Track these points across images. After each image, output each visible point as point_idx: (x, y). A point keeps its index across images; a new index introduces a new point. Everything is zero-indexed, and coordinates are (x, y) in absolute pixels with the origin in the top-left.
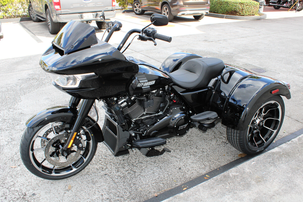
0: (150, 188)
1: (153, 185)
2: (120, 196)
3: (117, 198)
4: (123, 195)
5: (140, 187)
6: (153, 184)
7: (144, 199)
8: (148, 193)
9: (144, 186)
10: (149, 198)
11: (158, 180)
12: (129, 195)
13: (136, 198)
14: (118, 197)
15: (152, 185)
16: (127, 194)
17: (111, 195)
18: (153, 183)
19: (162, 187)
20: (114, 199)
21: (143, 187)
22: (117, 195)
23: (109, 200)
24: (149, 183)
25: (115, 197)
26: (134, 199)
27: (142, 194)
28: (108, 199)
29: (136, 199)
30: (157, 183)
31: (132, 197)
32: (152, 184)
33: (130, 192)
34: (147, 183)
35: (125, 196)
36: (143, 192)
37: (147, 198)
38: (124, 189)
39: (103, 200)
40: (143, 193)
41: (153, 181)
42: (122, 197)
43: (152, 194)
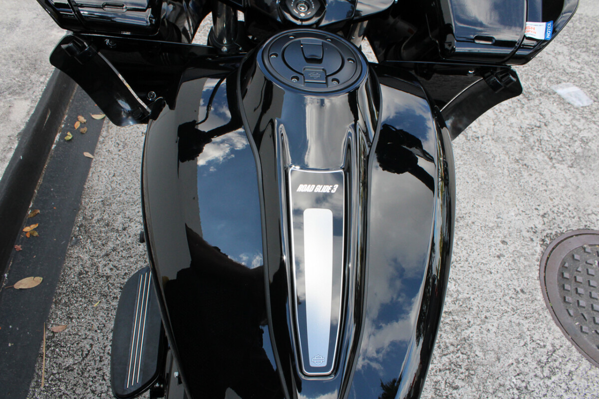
0: (84, 328)
1: (85, 342)
2: (114, 253)
3: (111, 245)
4: (110, 261)
5: (105, 306)
6: (91, 342)
7: (60, 293)
8: (71, 314)
9: (99, 318)
10: (53, 306)
11: (93, 363)
12: (100, 271)
13: (80, 279)
14: (114, 250)
15: (86, 338)
16: (106, 268)
17: (131, 238)
18: (91, 345)
19: (60, 360)
20: (114, 238)
21: (102, 314)
22: (122, 249)
23: (120, 229)
24: (100, 335)
25: (118, 242)
26: (80, 273)
27: (80, 299)
28: (124, 229)
29: (76, 279)
30: (87, 355)
31: (89, 273)
32: (92, 339)
33: (108, 277)
34: (104, 330)
35: (104, 262)
36: (85, 305)
37: (60, 301)
38: (127, 272)
39: (128, 220)
40: (81, 301)
41: (102, 351)
42: (107, 255)
43: (61, 319)
